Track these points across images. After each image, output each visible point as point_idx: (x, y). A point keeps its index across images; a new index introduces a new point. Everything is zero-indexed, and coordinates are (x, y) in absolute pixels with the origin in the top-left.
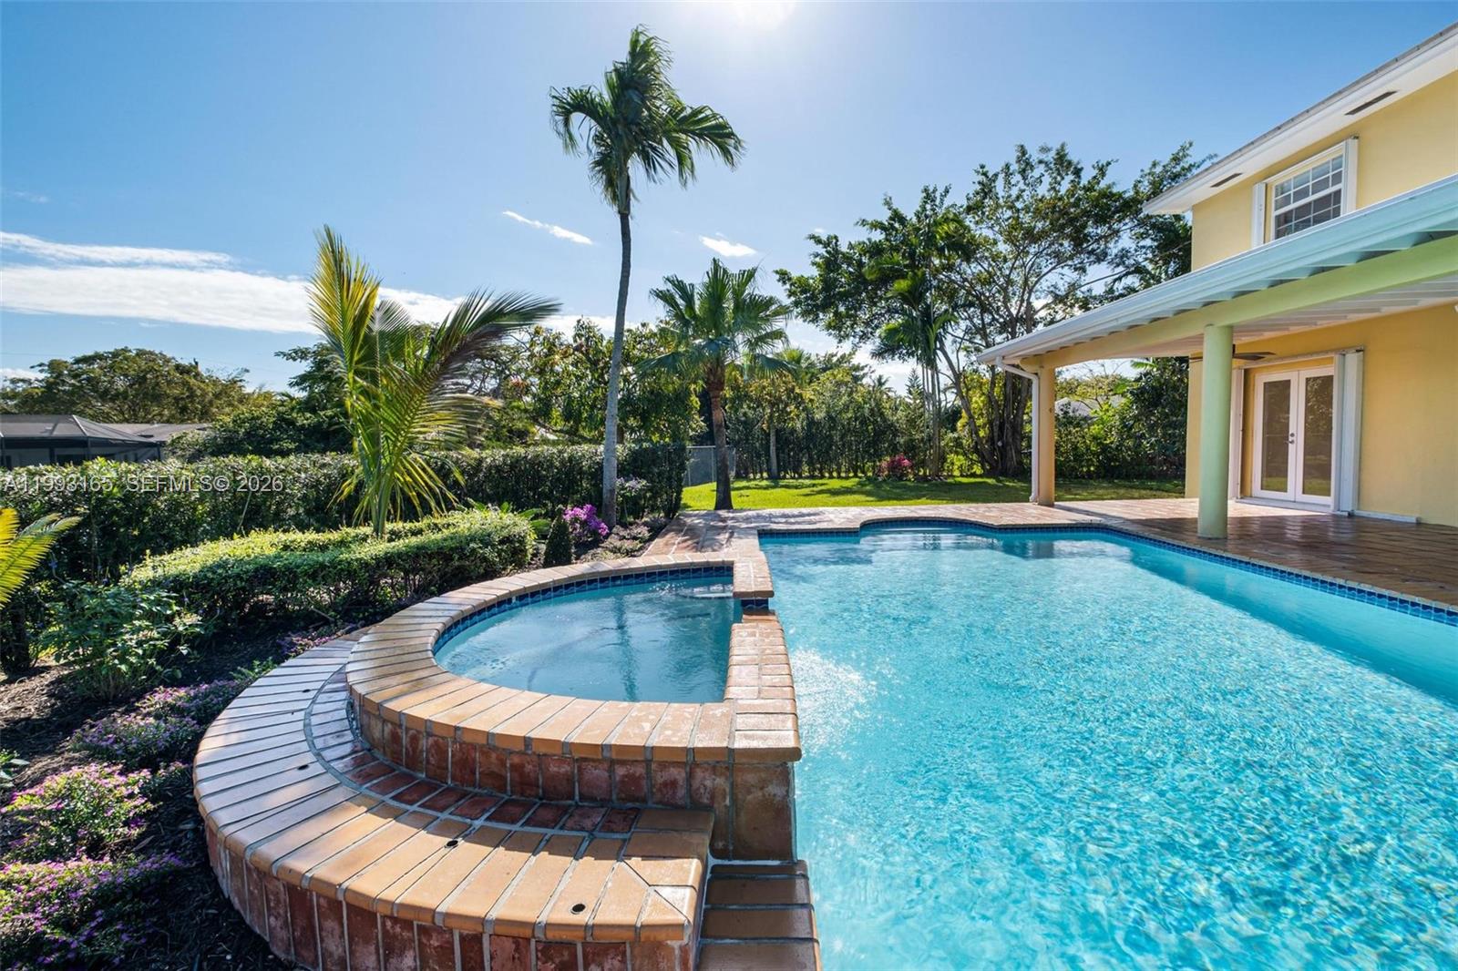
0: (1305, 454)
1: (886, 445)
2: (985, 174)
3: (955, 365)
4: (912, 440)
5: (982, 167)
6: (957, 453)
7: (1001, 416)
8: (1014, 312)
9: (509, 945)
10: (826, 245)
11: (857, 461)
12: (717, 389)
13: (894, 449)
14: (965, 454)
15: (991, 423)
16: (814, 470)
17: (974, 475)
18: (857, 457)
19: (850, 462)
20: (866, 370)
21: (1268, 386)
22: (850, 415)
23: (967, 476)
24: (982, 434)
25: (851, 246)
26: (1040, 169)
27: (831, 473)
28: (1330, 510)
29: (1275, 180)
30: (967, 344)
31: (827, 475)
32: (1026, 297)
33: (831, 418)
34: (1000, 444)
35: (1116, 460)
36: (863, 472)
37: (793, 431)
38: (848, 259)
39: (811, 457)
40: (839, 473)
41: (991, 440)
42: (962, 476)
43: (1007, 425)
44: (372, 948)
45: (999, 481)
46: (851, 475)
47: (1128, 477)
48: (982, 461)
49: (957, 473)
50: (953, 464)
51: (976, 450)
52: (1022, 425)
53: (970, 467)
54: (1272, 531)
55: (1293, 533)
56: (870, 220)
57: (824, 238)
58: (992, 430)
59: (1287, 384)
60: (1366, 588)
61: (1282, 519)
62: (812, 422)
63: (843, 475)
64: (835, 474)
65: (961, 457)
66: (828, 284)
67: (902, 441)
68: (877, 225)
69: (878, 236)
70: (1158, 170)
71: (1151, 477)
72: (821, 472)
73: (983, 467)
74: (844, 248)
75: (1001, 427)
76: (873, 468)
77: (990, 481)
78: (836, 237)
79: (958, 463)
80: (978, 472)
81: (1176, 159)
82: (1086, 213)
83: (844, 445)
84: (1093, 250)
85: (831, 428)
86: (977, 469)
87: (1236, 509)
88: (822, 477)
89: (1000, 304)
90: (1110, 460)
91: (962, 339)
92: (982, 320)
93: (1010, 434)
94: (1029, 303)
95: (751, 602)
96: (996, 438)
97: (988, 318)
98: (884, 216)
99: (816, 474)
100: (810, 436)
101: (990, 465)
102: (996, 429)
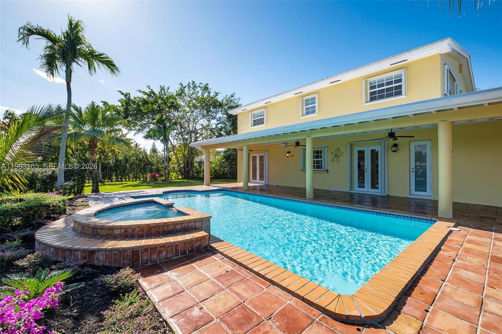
0: (260, 172)
1: (148, 169)
2: (182, 85)
3: (173, 144)
4: (158, 168)
5: (181, 83)
6: (173, 172)
7: (187, 161)
8: (191, 130)
9: (183, 244)
10: (126, 96)
11: (137, 175)
12: (94, 148)
13: (151, 171)
14: (176, 172)
15: (184, 162)
16: (118, 178)
17: (179, 179)
18: (137, 173)
19: (134, 175)
20: (132, 141)
21: (253, 157)
22: (134, 158)
23: (177, 179)
24: (181, 166)
25: (135, 98)
26: (198, 89)
27: (125, 179)
28: (264, 184)
29: (253, 112)
30: (177, 137)
31: (124, 180)
32: (194, 125)
33: (126, 159)
34: (187, 169)
35: (219, 174)
36: (139, 179)
37: (108, 163)
38: (134, 103)
39: (117, 174)
40: (129, 179)
41: (184, 168)
42: (175, 179)
43: (189, 163)
44: (156, 254)
45: (187, 180)
46: (134, 180)
47: (221, 178)
48: (182, 174)
49: (173, 178)
50: (172, 175)
51: (180, 171)
52: (194, 163)
53: (178, 177)
54: (254, 188)
55: (258, 188)
56: (142, 91)
57: (125, 93)
58: (185, 164)
59: (256, 156)
60: (271, 196)
61: (256, 186)
62: (117, 160)
63: (131, 180)
64: (127, 180)
65: (175, 173)
66: (126, 110)
67: (154, 168)
68: (145, 93)
69: (145, 97)
70: (227, 97)
71: (227, 178)
72: (121, 179)
73: (182, 177)
74: (132, 98)
75: (188, 164)
76: (143, 177)
77: (185, 180)
78: (129, 93)
79: (174, 175)
80: (181, 178)
81: (232, 96)
82: (211, 105)
83: (131, 169)
84: (212, 115)
85: (126, 163)
86: (180, 177)
87: (250, 184)
88: (122, 181)
89: (186, 126)
90: (217, 174)
91: (175, 136)
92: (181, 130)
93: (190, 166)
94: (195, 128)
95: (169, 206)
96: (186, 167)
97: (183, 130)
98: (148, 91)
99: (119, 180)
100: (116, 166)
101: (184, 176)
102: (186, 165)
